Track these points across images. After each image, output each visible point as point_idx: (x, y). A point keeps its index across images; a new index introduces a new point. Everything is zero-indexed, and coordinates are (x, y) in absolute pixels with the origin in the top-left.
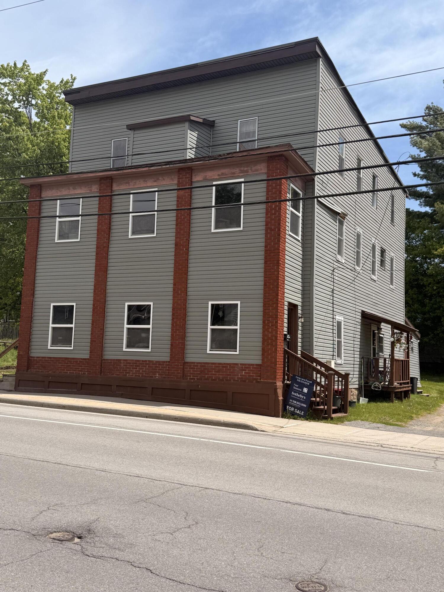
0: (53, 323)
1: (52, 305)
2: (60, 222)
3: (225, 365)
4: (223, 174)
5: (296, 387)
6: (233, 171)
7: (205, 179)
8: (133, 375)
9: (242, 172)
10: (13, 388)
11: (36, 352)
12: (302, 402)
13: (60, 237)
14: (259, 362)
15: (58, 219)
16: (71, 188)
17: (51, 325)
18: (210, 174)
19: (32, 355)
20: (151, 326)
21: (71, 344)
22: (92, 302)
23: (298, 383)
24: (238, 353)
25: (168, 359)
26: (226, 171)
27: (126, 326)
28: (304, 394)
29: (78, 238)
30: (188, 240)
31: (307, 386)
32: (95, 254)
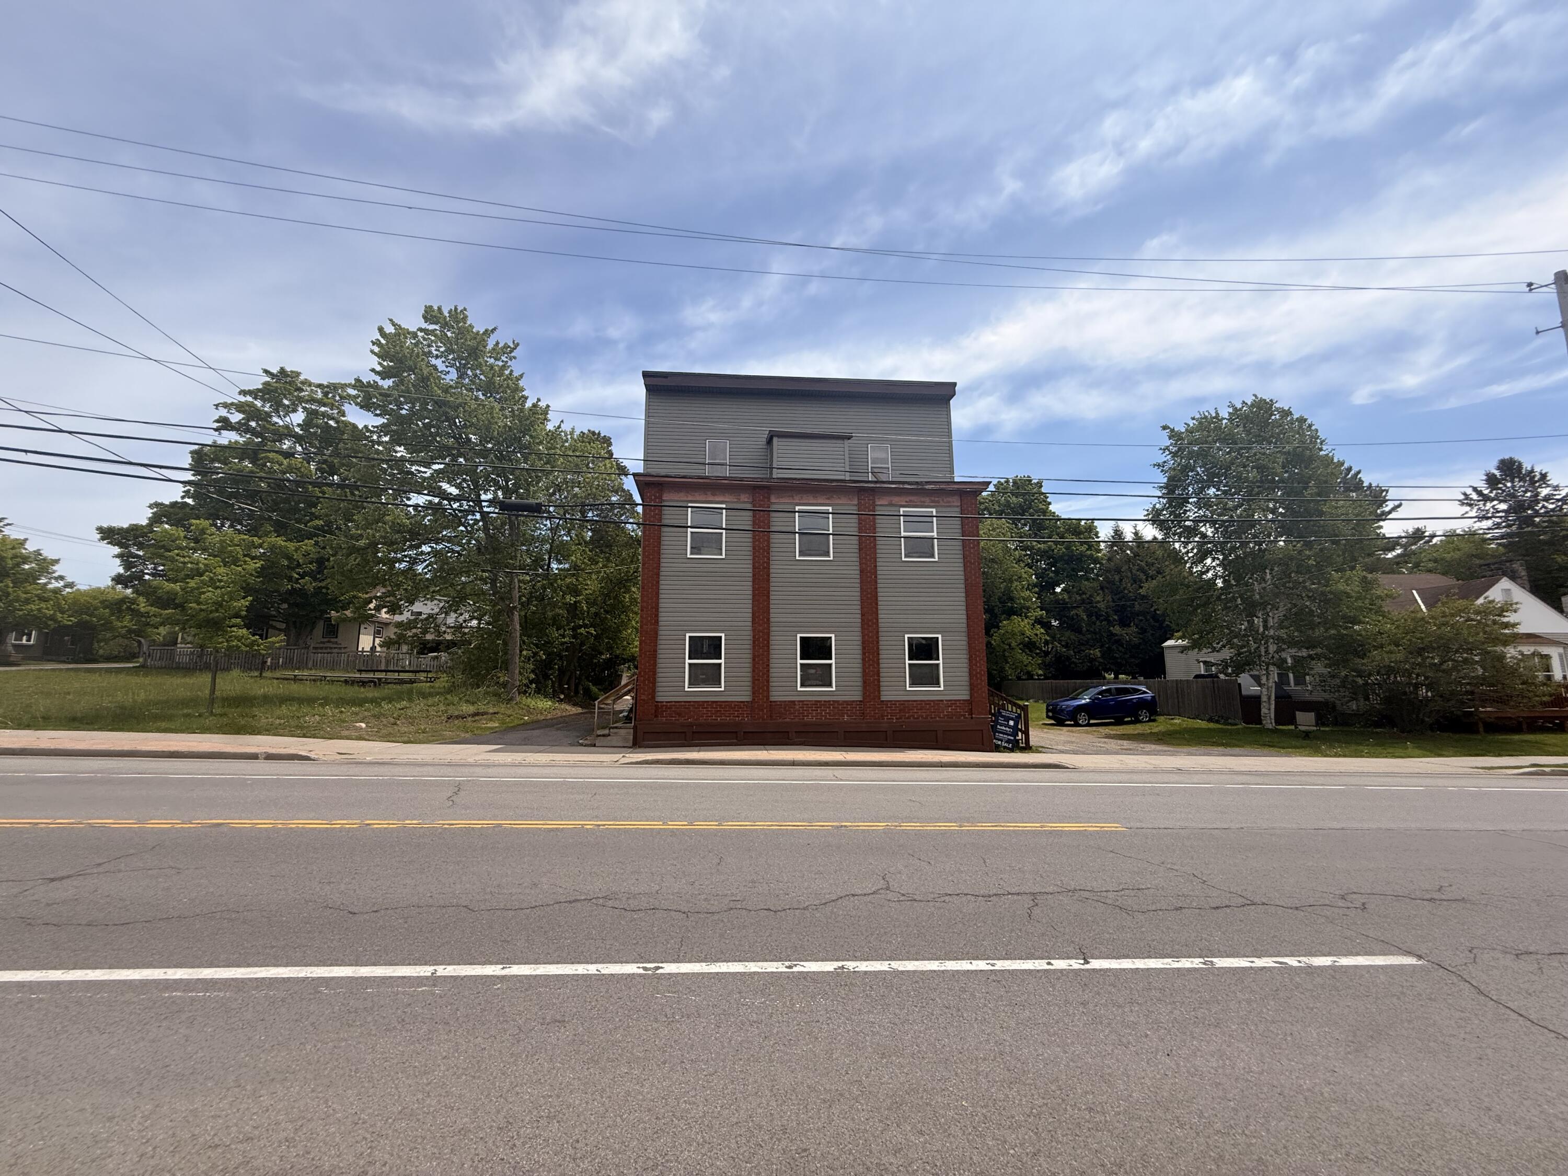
0: (690, 658)
1: (688, 635)
2: (692, 533)
3: (928, 702)
4: (911, 501)
5: (1001, 720)
6: (923, 499)
7: (891, 505)
8: (813, 719)
9: (933, 502)
10: (631, 744)
11: (665, 694)
12: (1008, 735)
13: (695, 550)
14: (967, 697)
15: (689, 530)
16: (709, 493)
17: (688, 661)
18: (896, 500)
19: (659, 699)
20: (833, 661)
21: (720, 684)
22: (750, 633)
23: (1003, 716)
24: (942, 688)
25: (860, 698)
26: (913, 498)
27: (799, 661)
28: (1010, 727)
29: (721, 554)
30: (876, 566)
31: (1012, 719)
32: (751, 575)
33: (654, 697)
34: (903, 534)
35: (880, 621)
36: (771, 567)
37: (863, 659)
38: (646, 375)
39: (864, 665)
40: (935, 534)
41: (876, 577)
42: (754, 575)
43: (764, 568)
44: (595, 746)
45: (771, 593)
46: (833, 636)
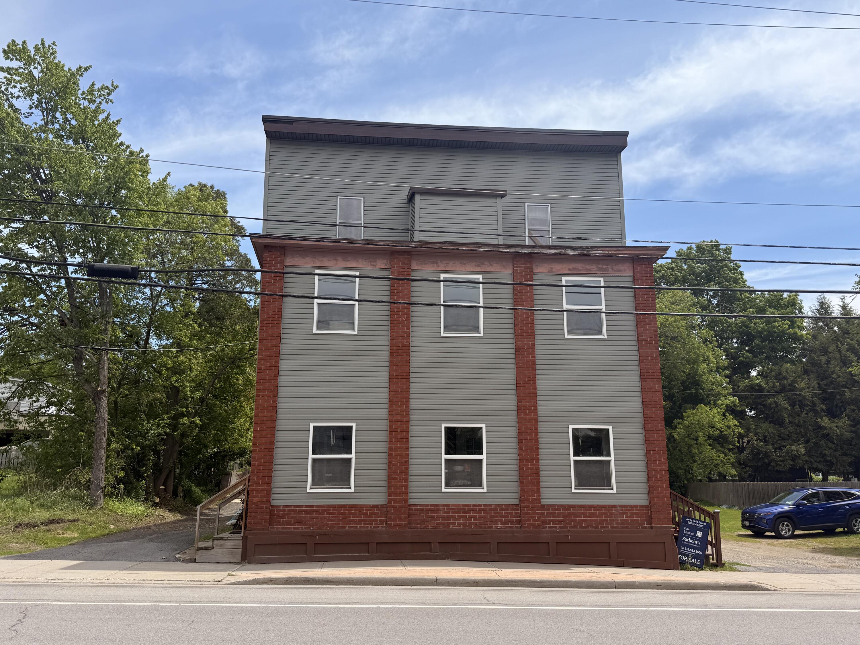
0: (313, 453)
2: (319, 304)
3: (598, 508)
4: (574, 269)
5: (687, 531)
6: (589, 267)
7: (551, 273)
8: (460, 526)
9: (600, 269)
10: (238, 558)
11: (283, 498)
12: (696, 549)
13: (322, 324)
14: (645, 502)
15: (316, 301)
16: (340, 258)
17: (311, 456)
18: (557, 267)
19: (274, 503)
20: (483, 457)
21: (349, 484)
22: (386, 422)
23: (689, 526)
24: (614, 491)
25: (516, 502)
26: (579, 266)
27: (444, 457)
28: (697, 539)
29: (353, 329)
30: (534, 345)
31: (700, 530)
32: (388, 353)
33: (268, 500)
34: (565, 307)
35: (539, 408)
36: (412, 344)
37: (520, 455)
38: (267, 120)
39: (520, 462)
40: (603, 308)
41: (534, 357)
42: (391, 354)
43: (404, 346)
44: (194, 561)
45: (411, 375)
46: (483, 426)
